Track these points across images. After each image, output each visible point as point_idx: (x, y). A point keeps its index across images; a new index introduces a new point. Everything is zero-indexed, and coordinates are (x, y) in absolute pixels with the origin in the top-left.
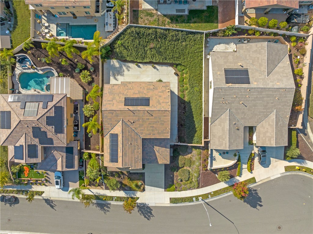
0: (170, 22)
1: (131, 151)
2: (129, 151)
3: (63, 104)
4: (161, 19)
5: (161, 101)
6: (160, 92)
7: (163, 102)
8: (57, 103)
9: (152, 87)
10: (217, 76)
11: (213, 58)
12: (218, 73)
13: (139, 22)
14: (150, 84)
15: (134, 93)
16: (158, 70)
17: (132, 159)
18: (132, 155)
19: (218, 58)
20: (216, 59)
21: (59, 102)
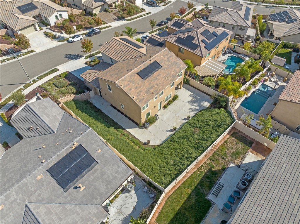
0: (211, 168)
1: (117, 49)
2: (119, 48)
3: (197, 51)
4: (223, 162)
5: (131, 84)
6: (140, 92)
7: (129, 84)
8: (200, 48)
9: (152, 91)
10: (98, 146)
11: (123, 167)
12: (100, 150)
13: (234, 138)
14: (156, 93)
15: (159, 75)
16: (167, 131)
17: (111, 47)
18: (114, 49)
19: (117, 172)
20: (119, 167)
21: (201, 50)
